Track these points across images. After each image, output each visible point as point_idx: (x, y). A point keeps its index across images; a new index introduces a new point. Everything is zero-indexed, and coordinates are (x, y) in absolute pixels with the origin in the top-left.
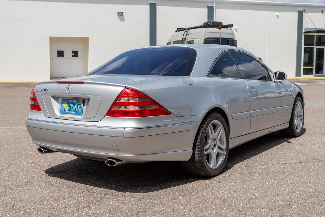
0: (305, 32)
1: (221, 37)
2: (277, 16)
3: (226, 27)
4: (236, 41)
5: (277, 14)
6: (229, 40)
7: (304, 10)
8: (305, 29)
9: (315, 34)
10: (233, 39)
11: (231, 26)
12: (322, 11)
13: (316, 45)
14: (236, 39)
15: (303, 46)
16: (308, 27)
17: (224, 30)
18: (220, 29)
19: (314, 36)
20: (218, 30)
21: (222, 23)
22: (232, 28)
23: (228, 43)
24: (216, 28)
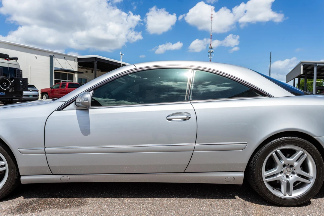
0: (55, 70)
1: (9, 67)
2: (36, 57)
3: (12, 59)
4: (22, 71)
5: (36, 55)
6: (16, 70)
7: (54, 56)
8: (55, 68)
9: (61, 72)
10: (19, 69)
11: (16, 59)
12: (65, 58)
13: (62, 79)
14: (21, 70)
15: (54, 79)
16: (57, 67)
17: (11, 61)
18: (8, 60)
19: (60, 73)
20: (6, 61)
21: (8, 55)
22: (17, 61)
23: (15, 72)
24: (4, 59)
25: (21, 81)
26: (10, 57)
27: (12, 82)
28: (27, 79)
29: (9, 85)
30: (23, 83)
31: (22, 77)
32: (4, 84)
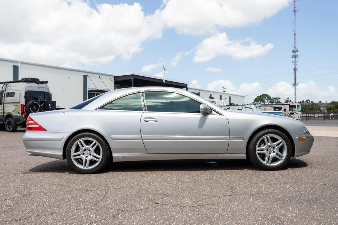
0: (89, 91)
1: (40, 90)
2: (69, 78)
3: (42, 83)
4: (51, 94)
5: (69, 76)
6: (46, 93)
7: (88, 75)
8: (89, 88)
9: (96, 93)
10: (48, 92)
11: (46, 82)
12: (99, 77)
14: (51, 93)
17: (41, 85)
19: (94, 94)
20: (37, 85)
21: (39, 79)
22: (47, 84)
23: (45, 96)
24: (35, 83)
25: (50, 104)
26: (40, 81)
27: (42, 105)
28: (55, 102)
29: (39, 109)
30: (51, 106)
31: (51, 100)
32: (34, 108)
